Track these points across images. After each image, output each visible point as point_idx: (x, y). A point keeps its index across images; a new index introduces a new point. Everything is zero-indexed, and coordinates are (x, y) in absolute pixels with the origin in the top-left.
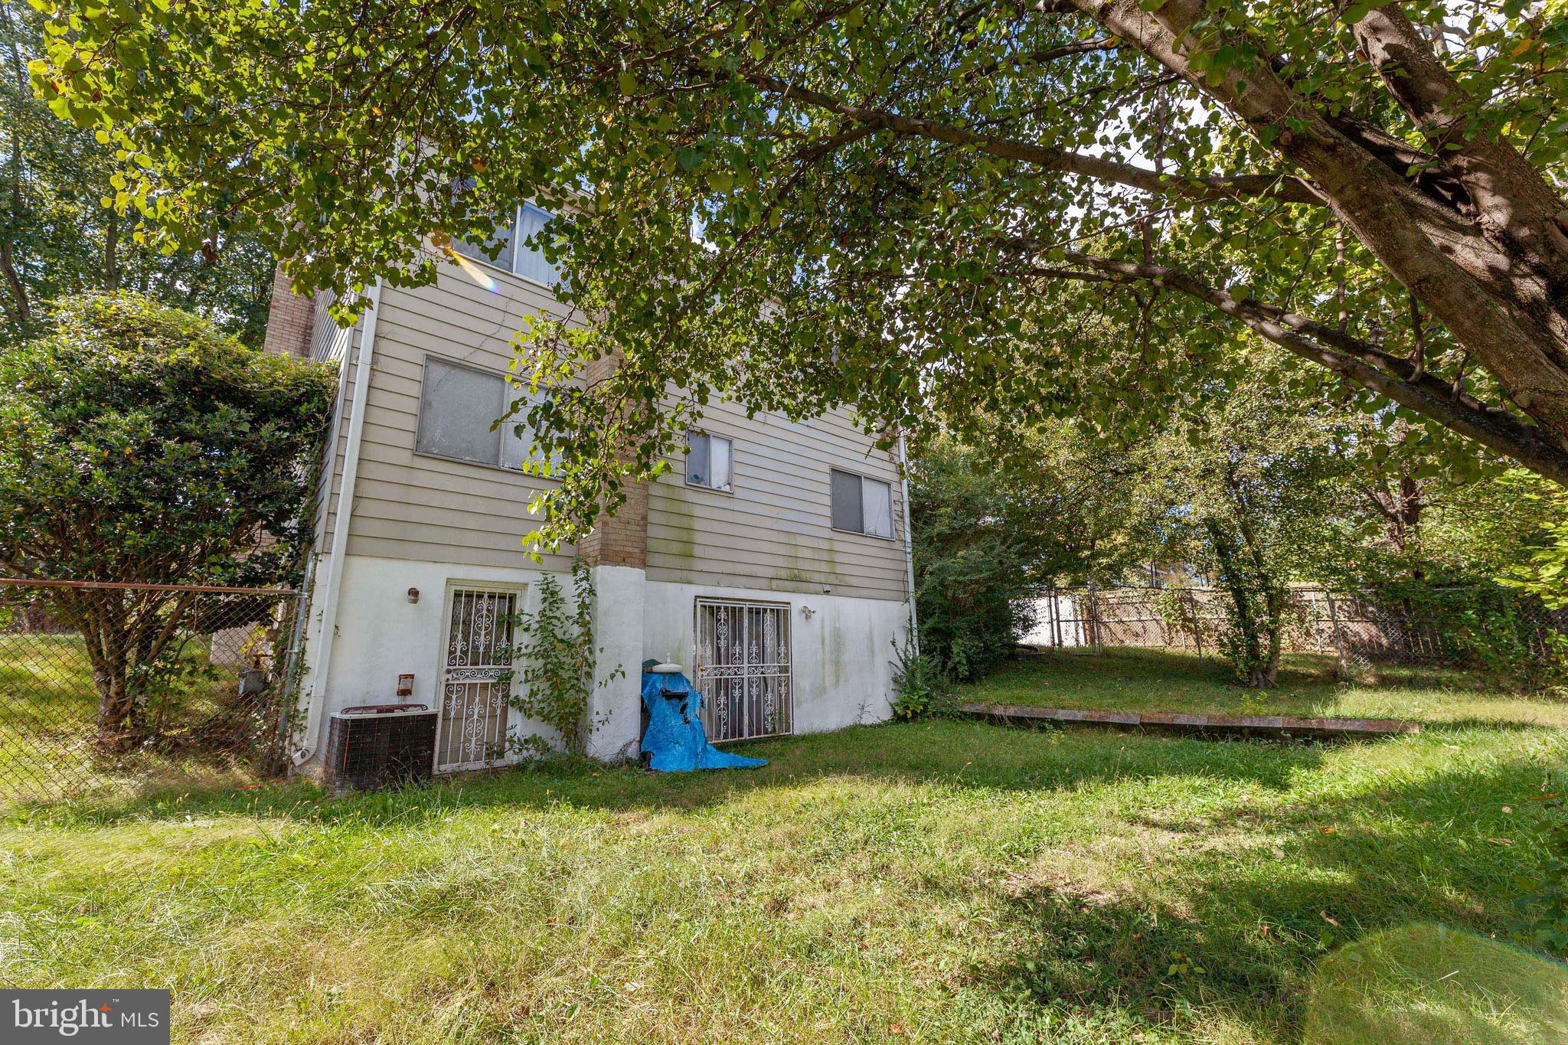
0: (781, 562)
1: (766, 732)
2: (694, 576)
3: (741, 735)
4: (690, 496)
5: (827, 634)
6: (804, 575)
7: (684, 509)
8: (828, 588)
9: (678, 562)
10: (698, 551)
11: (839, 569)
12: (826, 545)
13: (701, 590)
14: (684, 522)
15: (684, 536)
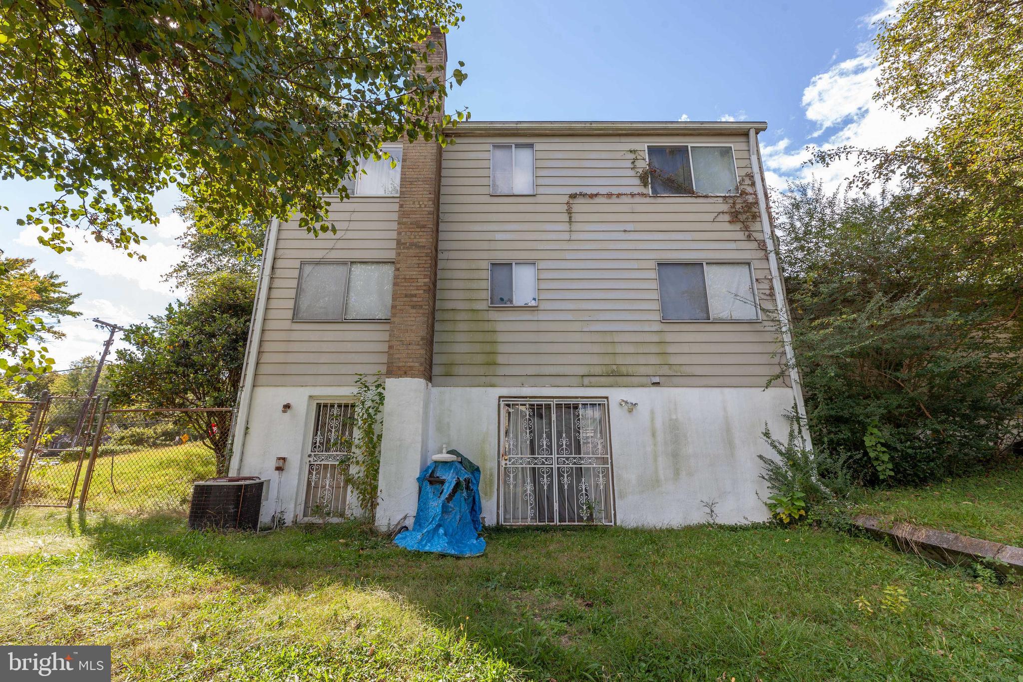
0: (596, 360)
1: (580, 519)
2: (495, 380)
3: (551, 519)
4: (494, 315)
5: (659, 424)
6: (624, 370)
7: (487, 326)
8: (657, 380)
9: (482, 370)
10: (500, 359)
11: (673, 360)
12: (655, 338)
13: (505, 391)
14: (488, 337)
15: (488, 348)
